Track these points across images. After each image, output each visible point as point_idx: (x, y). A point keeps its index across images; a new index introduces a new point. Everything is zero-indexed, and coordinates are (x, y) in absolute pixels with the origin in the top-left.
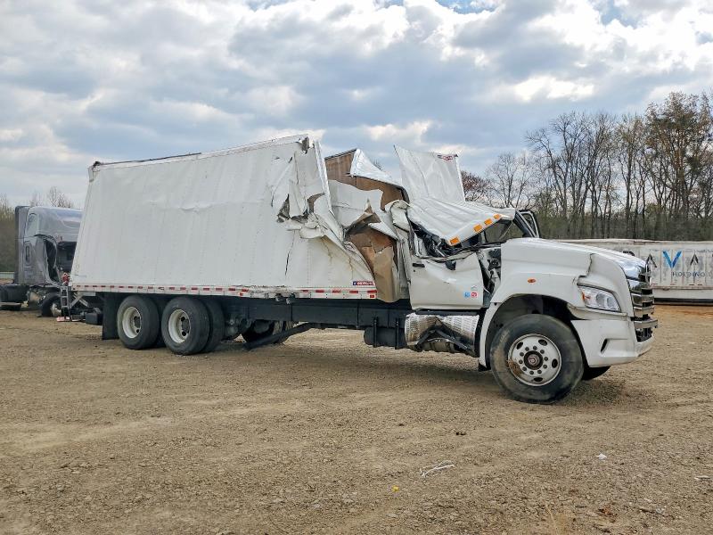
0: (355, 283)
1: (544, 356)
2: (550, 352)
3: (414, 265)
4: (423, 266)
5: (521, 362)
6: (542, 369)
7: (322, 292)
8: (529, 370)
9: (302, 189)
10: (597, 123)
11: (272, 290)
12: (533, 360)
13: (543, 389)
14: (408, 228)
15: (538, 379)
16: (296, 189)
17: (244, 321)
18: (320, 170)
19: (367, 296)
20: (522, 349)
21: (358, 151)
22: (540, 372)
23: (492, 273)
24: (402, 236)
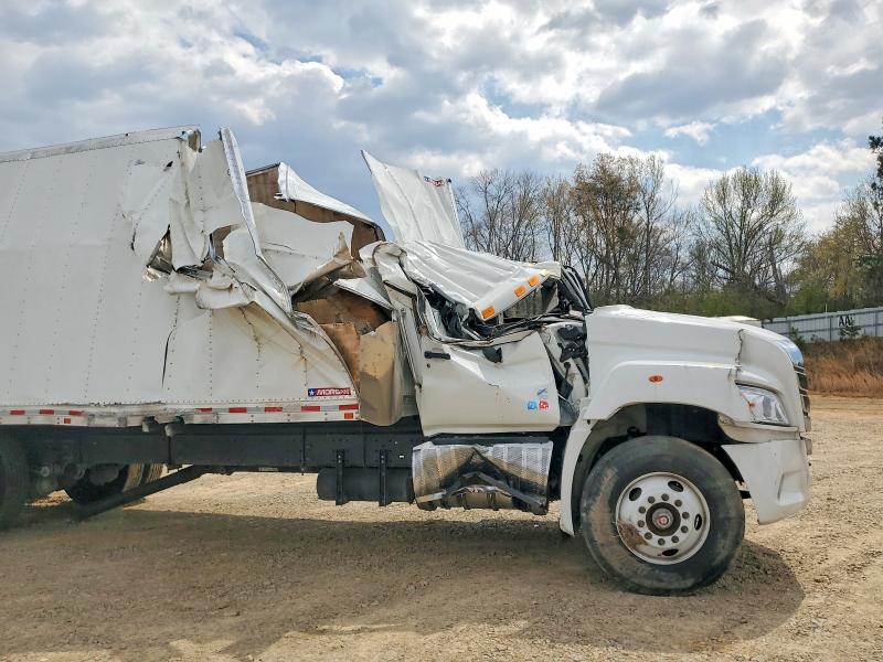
0: (314, 392)
1: (681, 510)
2: (690, 502)
3: (428, 355)
4: (447, 357)
5: (640, 524)
6: (678, 533)
7: (243, 410)
8: (656, 538)
9: (198, 216)
10: (522, 184)
11: (134, 410)
12: (664, 519)
13: (680, 569)
14: (412, 289)
15: (670, 553)
16: (185, 217)
17: (71, 468)
18: (234, 180)
19: (339, 416)
20: (642, 501)
21: (283, 167)
22: (675, 540)
23: (567, 366)
24: (400, 304)
